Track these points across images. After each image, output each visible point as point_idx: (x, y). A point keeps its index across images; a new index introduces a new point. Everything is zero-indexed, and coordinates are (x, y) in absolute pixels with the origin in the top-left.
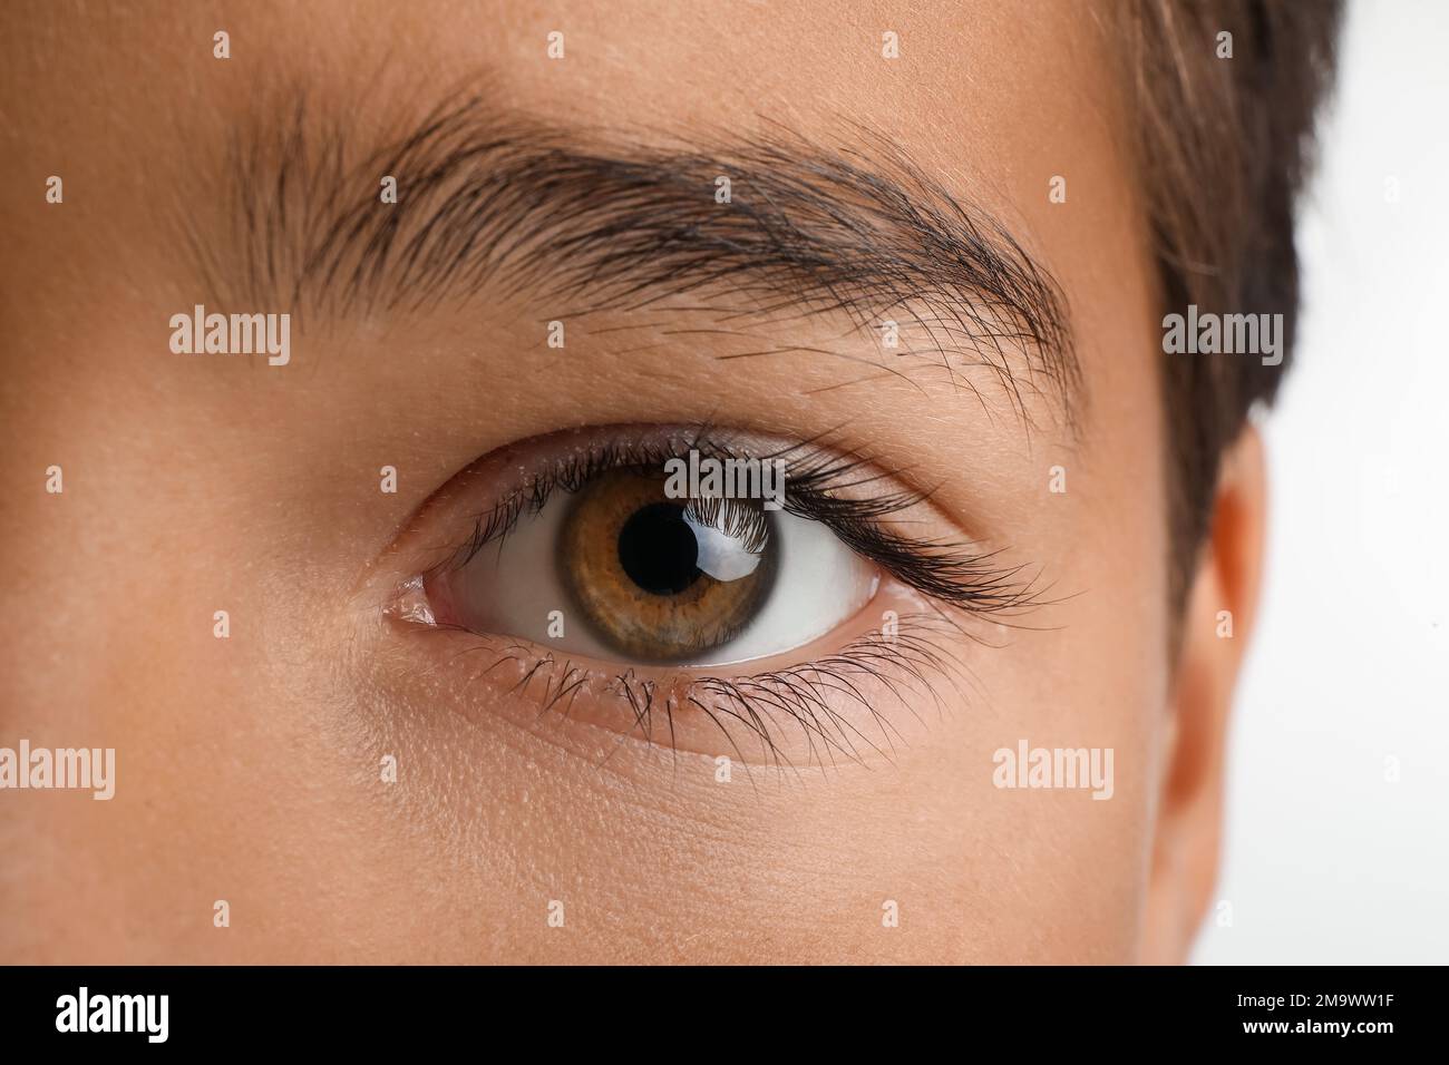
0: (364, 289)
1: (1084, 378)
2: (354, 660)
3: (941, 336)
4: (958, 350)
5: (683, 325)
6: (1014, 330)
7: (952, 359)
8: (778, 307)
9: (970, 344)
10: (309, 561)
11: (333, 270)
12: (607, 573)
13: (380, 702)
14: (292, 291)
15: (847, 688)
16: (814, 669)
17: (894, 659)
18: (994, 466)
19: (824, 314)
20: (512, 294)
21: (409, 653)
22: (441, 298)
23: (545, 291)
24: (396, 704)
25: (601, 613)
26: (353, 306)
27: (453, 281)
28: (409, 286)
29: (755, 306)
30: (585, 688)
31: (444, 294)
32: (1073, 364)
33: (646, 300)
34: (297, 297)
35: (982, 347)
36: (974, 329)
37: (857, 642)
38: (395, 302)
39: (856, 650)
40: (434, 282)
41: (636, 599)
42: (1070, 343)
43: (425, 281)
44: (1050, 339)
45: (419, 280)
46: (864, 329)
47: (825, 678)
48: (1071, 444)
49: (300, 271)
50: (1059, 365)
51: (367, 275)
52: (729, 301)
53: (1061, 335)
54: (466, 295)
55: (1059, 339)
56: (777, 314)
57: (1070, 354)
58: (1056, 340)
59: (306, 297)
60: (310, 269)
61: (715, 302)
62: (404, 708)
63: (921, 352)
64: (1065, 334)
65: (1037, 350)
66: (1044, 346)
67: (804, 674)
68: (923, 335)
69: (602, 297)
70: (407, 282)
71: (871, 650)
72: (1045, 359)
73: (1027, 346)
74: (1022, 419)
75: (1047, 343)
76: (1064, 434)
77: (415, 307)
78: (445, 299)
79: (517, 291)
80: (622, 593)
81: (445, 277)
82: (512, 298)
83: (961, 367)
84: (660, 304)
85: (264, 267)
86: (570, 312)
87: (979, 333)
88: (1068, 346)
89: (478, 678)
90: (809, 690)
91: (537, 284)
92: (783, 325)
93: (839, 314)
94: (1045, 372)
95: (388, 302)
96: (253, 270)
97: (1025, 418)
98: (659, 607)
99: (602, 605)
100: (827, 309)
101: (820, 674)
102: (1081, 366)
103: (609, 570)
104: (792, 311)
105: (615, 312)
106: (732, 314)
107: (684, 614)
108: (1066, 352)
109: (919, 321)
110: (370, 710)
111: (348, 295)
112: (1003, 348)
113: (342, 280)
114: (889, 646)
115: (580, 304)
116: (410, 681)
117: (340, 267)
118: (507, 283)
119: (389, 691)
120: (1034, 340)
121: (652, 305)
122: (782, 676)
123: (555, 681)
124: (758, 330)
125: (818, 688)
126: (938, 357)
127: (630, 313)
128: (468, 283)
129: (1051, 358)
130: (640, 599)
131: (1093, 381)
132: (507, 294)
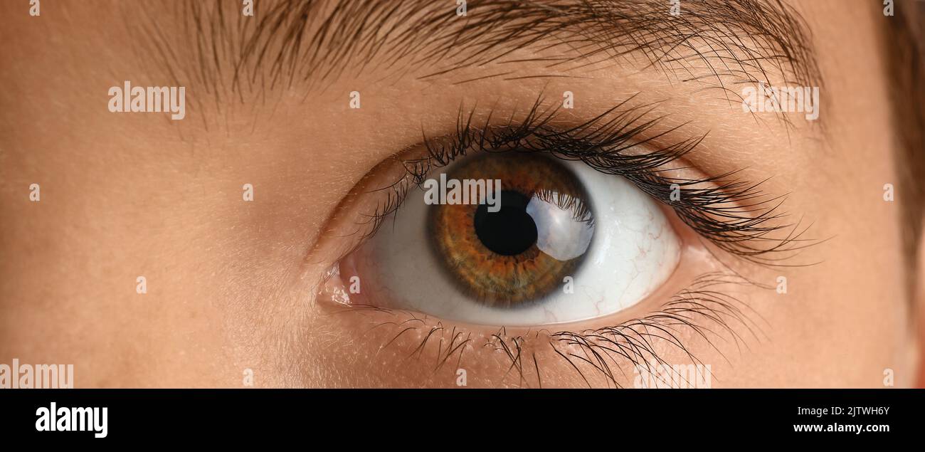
0: (285, 67)
1: (826, 85)
2: (296, 337)
3: (717, 64)
4: (731, 73)
5: (522, 73)
6: (771, 53)
7: (726, 81)
8: (591, 54)
9: (738, 67)
10: (256, 267)
11: (261, 56)
12: (467, 242)
13: (316, 368)
14: (233, 73)
15: (667, 337)
16: (642, 323)
17: (702, 311)
18: (760, 158)
19: (627, 55)
20: (396, 61)
21: (334, 329)
22: (343, 68)
23: (419, 56)
24: (328, 370)
25: (463, 272)
26: (278, 80)
27: (351, 55)
28: (319, 63)
29: (575, 54)
30: (469, 347)
31: (346, 65)
32: (816, 75)
33: (495, 56)
34: (236, 77)
35: (747, 68)
36: (741, 55)
37: (673, 300)
38: (309, 74)
39: (673, 306)
40: (338, 57)
41: (488, 259)
42: (814, 59)
43: (330, 57)
44: (798, 58)
45: (326, 57)
46: (657, 65)
47: (652, 330)
48: (818, 136)
49: (238, 58)
50: (806, 77)
51: (287, 58)
52: (556, 52)
53: (807, 54)
54: (362, 65)
55: (805, 57)
56: (592, 59)
57: (814, 67)
58: (803, 57)
59: (243, 76)
60: (244, 57)
61: (546, 53)
62: (333, 373)
63: (701, 77)
64: (809, 53)
65: (789, 67)
66: (795, 64)
67: (635, 327)
68: (702, 64)
69: (462, 57)
70: (317, 60)
71: (683, 306)
72: (797, 73)
73: (782, 65)
74: (783, 121)
75: (797, 62)
76: (812, 129)
77: (325, 77)
78: (346, 69)
79: (400, 57)
80: (478, 256)
81: (346, 53)
82: (395, 64)
83: (733, 86)
84: (506, 58)
85: (211, 57)
86: (439, 71)
87: (746, 58)
88: (812, 62)
89: (385, 347)
90: (640, 339)
91: (413, 52)
92: (597, 66)
93: (638, 54)
94: (798, 83)
95: (304, 75)
96: (202, 60)
97: (785, 120)
98: (505, 263)
99: (464, 266)
100: (629, 52)
101: (647, 327)
102: (823, 76)
103: (468, 239)
104: (603, 55)
105: (472, 66)
106: (558, 61)
107: (525, 268)
108: (810, 66)
109: (699, 53)
110: (309, 376)
111: (274, 73)
112: (765, 68)
113: (269, 62)
114: (697, 301)
115: (446, 63)
116: (336, 350)
117: (267, 53)
118: (391, 54)
119: (321, 359)
120: (787, 59)
121: (499, 60)
122: (618, 329)
123: (445, 343)
124: (578, 72)
125: (646, 337)
126: (714, 80)
127: (483, 67)
128: (362, 56)
129: (800, 71)
130: (491, 259)
131: (833, 87)
132: (392, 61)
